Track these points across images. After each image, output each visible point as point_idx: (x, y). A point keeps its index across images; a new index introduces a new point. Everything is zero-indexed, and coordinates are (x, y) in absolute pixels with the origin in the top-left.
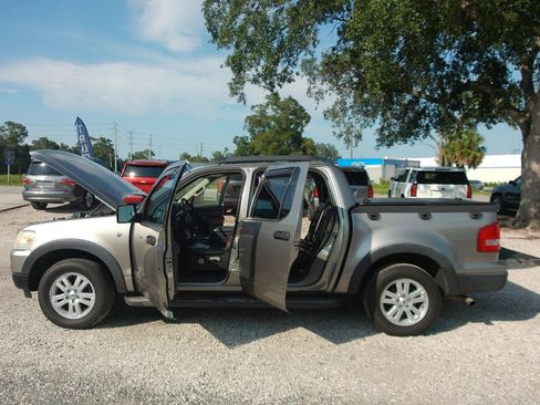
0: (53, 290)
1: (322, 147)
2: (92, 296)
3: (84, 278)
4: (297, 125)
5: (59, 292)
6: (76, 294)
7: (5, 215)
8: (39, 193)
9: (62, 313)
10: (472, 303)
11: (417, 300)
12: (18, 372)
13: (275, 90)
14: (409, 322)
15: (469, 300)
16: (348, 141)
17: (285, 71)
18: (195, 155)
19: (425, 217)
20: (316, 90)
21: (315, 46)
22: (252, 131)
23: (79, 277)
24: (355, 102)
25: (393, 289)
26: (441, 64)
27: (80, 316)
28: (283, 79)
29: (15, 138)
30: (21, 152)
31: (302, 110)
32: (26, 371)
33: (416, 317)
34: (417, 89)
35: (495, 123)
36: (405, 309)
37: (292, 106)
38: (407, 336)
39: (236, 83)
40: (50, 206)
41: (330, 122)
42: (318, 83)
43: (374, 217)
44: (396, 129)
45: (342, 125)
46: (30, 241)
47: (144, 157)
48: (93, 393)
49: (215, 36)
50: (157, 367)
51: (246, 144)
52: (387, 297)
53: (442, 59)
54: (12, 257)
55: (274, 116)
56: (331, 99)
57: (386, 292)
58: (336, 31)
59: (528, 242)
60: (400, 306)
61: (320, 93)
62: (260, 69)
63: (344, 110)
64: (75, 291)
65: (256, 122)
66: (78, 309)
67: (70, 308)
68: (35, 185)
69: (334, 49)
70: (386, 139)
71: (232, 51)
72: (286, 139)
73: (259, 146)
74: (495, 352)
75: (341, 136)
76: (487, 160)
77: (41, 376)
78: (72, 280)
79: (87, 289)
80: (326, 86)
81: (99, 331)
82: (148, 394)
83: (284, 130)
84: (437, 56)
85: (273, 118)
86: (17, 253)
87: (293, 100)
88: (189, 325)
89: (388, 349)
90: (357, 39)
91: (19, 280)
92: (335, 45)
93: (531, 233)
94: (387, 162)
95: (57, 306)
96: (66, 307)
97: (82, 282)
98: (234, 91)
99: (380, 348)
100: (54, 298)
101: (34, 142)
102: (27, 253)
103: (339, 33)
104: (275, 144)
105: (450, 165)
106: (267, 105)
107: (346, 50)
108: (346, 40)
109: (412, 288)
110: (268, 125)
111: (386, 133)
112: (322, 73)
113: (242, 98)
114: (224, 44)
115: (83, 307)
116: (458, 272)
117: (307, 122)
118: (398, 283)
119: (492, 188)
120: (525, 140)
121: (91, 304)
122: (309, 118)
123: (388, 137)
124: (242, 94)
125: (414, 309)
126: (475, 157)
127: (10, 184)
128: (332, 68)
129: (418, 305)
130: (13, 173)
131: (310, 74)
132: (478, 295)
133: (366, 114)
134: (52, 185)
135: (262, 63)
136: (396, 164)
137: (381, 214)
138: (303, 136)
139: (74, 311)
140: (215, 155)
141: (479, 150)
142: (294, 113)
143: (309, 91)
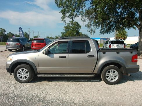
0: (17, 73)
1: (84, 35)
2: (28, 74)
3: (26, 70)
4: (78, 29)
5: (19, 73)
6: (24, 74)
7: (1, 53)
8: (10, 47)
9: (20, 79)
10: (130, 76)
11: (116, 75)
12: (10, 95)
13: (73, 19)
14: (113, 81)
15: (129, 75)
16: (91, 33)
17: (76, 14)
18: (51, 37)
19: (118, 53)
20: (84, 19)
21: (84, 7)
22: (66, 30)
23: (25, 69)
24: (94, 23)
25: (109, 72)
26: (117, 12)
27: (25, 80)
28: (76, 16)
29: (2, 33)
30: (4, 36)
31: (79, 25)
32: (12, 95)
33: (115, 79)
34: (111, 19)
35: (130, 28)
36: (112, 77)
37: (76, 24)
38: (113, 84)
39: (63, 17)
40: (13, 50)
41: (87, 28)
42: (84, 17)
43: (104, 53)
44: (105, 30)
45: (90, 29)
46: (11, 60)
47: (37, 38)
48: (31, 100)
49: (57, 5)
50: (47, 93)
51: (64, 34)
52: (107, 74)
53: (117, 11)
54: (6, 64)
55: (72, 26)
56: (87, 22)
57: (107, 73)
58: (90, 3)
59: (141, 59)
60: (111, 77)
61: (84, 20)
62: (70, 13)
63: (91, 25)
64: (24, 73)
65: (67, 28)
66: (24, 78)
67: (22, 78)
68: (9, 45)
69: (89, 8)
70: (102, 32)
71: (62, 9)
72: (75, 32)
73: (67, 34)
74: (136, 89)
75: (90, 31)
76: (128, 38)
77: (16, 96)
78: (23, 70)
79: (27, 73)
80: (86, 18)
81: (30, 83)
82: (45, 101)
83: (74, 30)
84: (116, 10)
85: (71, 27)
86: (8, 63)
87: (77, 22)
88: (54, 82)
89: (108, 88)
90: (96, 5)
91: (8, 70)
92: (89, 7)
93: (141, 57)
94: (101, 39)
95: (19, 77)
96: (21, 77)
97: (25, 70)
98: (63, 19)
99: (106, 88)
100: (18, 75)
101: (8, 33)
102: (10, 63)
103: (91, 4)
104: (72, 34)
105: (118, 39)
106: (70, 23)
107: (92, 8)
108: (93, 6)
109: (114, 72)
110: (70, 29)
111: (102, 31)
112: (85, 15)
113: (65, 21)
114: (60, 7)
115: (26, 77)
116: (126, 67)
117: (80, 28)
118: (110, 71)
119: (130, 46)
120: (140, 33)
121: (28, 77)
122: (81, 27)
123: (103, 32)
124: (65, 20)
125: (115, 77)
126: (125, 37)
127: (2, 45)
128: (88, 13)
129: (115, 76)
130: (2, 42)
131: (82, 15)
132: (132, 74)
133: (97, 26)
134: (14, 45)
135: (70, 12)
136: (104, 39)
137: (106, 52)
138: (79, 32)
139: (23, 78)
140: (56, 37)
141: (126, 35)
142: (77, 26)
143: (81, 20)
